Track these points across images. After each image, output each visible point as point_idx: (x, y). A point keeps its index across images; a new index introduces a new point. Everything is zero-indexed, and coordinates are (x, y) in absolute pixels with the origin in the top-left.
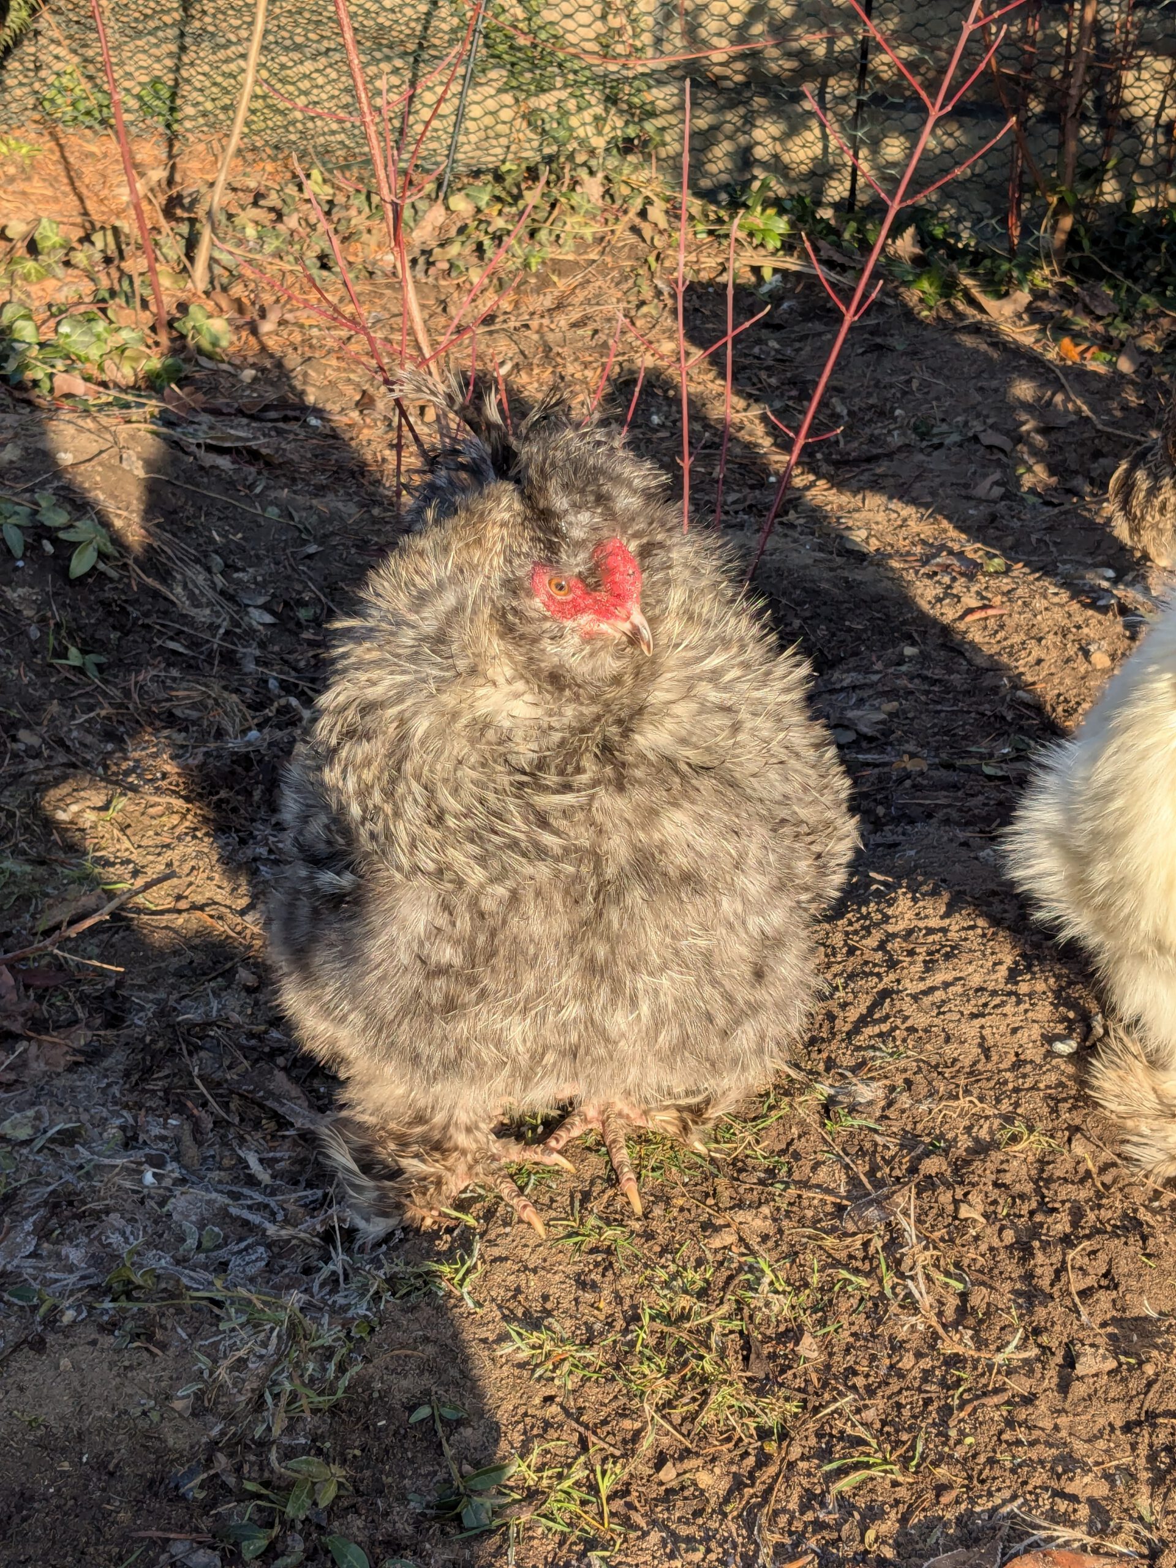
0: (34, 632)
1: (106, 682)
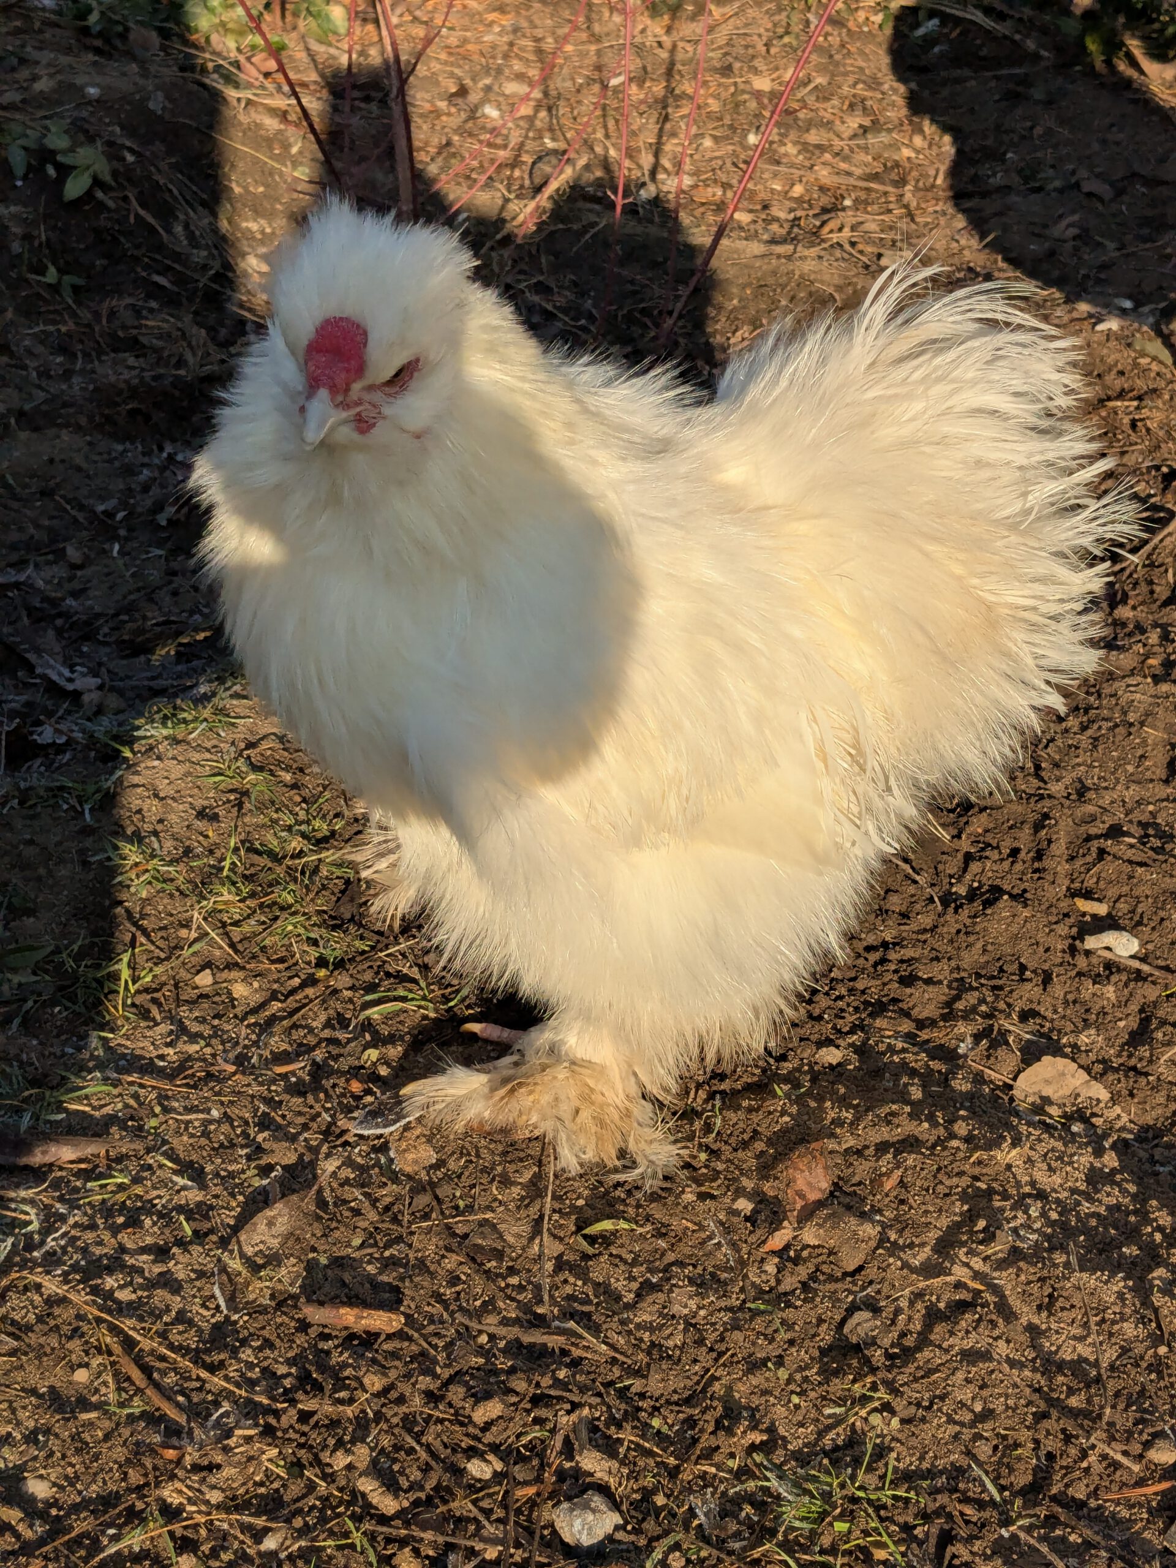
1: (79, 303)
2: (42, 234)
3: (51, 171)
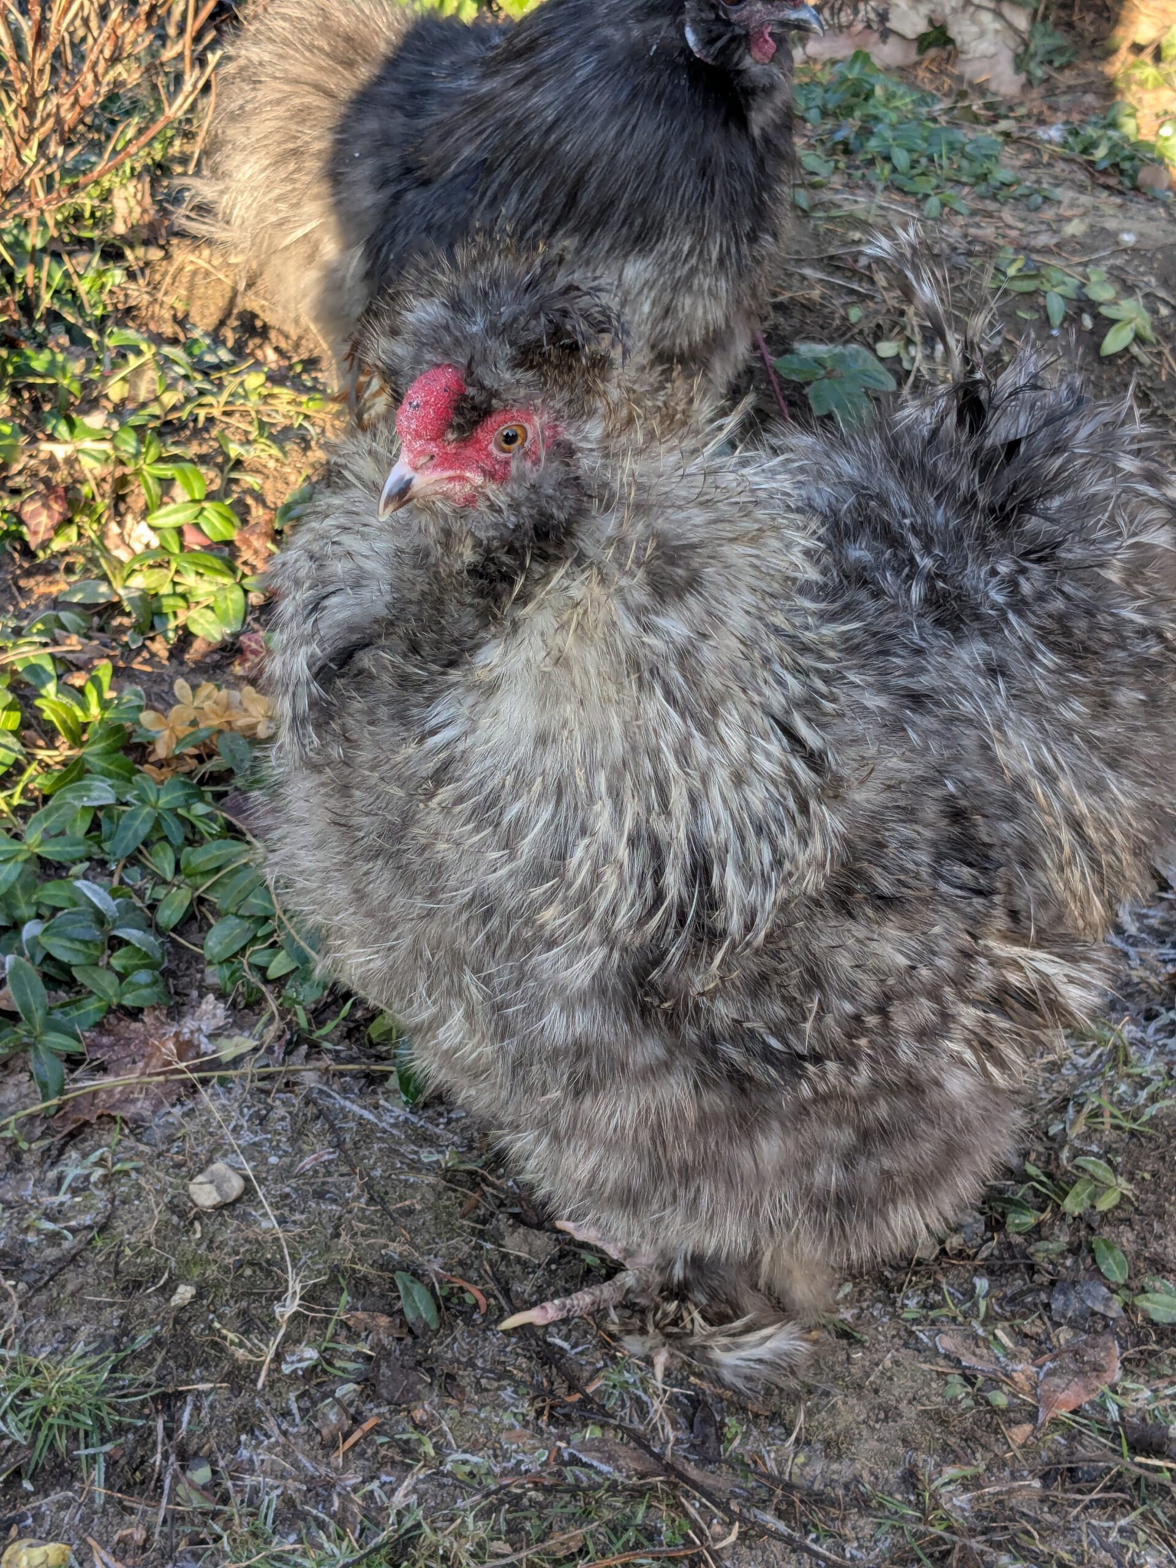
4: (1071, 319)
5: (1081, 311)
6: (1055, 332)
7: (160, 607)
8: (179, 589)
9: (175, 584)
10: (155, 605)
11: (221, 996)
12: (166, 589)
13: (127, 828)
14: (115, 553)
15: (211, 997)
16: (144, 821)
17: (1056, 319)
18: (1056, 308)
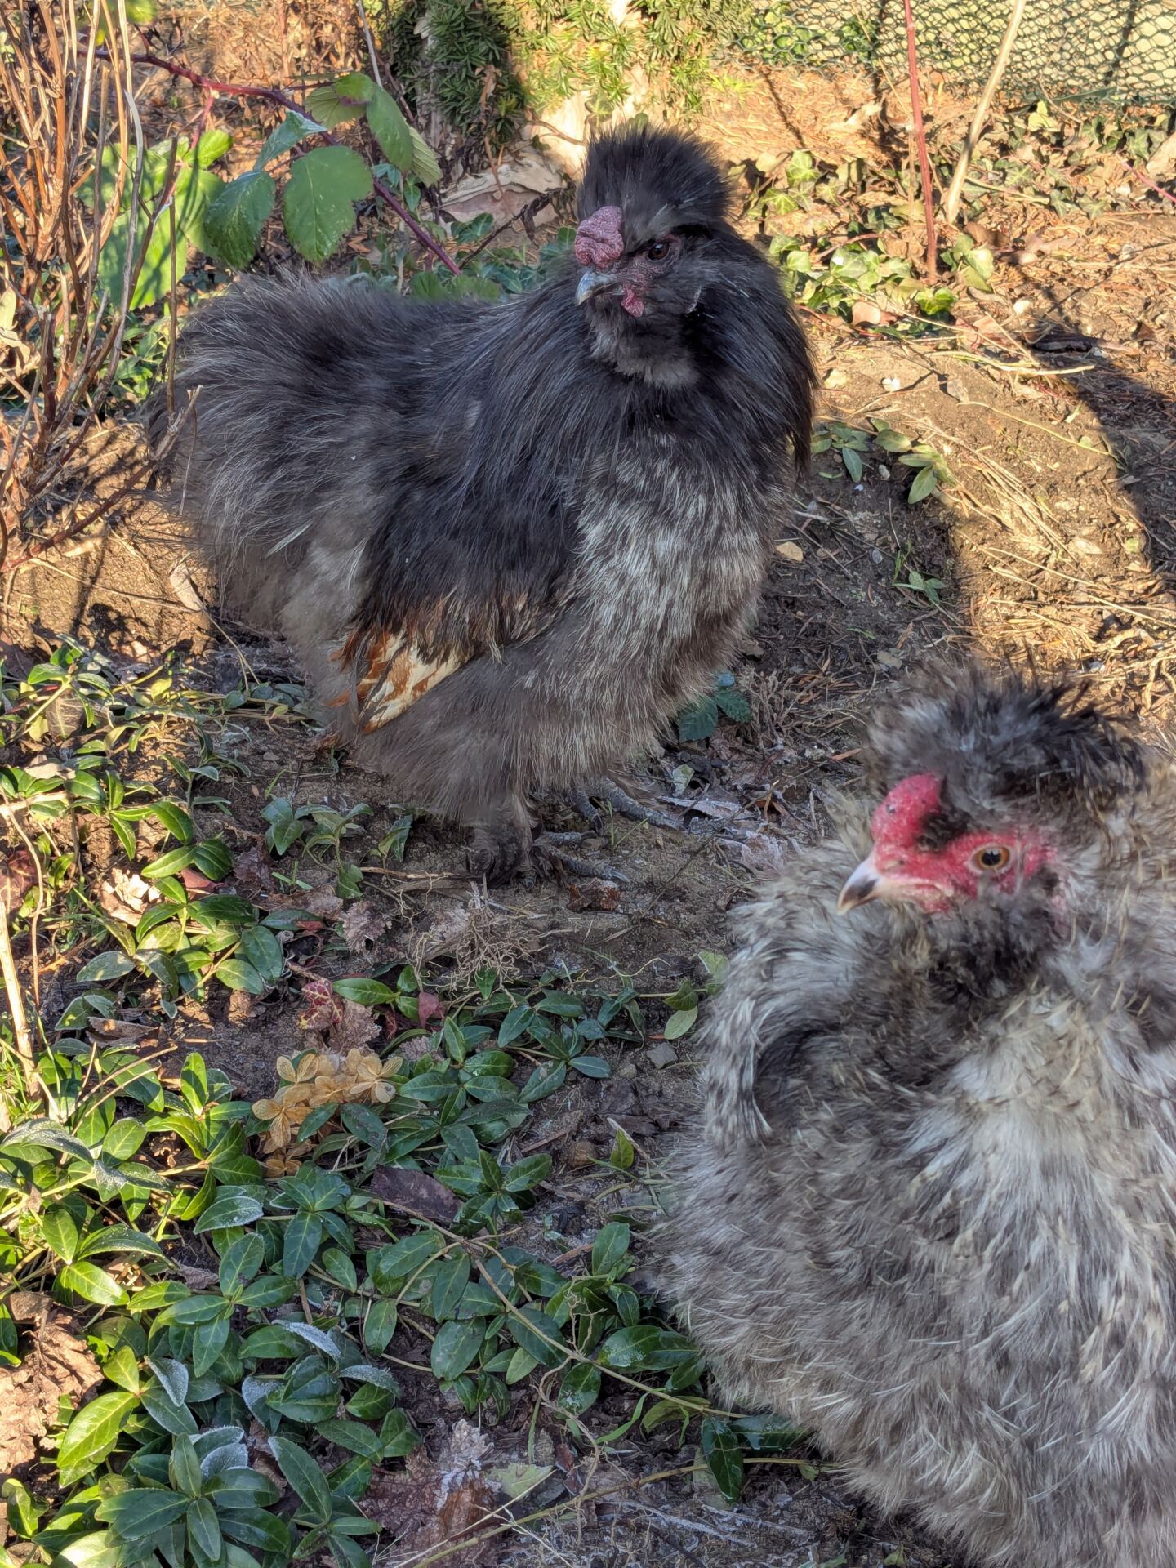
0: (877, 556)
1: (945, 606)
2: (895, 538)
3: (885, 473)
4: (870, 473)
5: (875, 462)
6: (860, 488)
7: (185, 965)
8: (195, 941)
9: (189, 935)
10: (178, 964)
11: (471, 1417)
12: (182, 945)
13: (295, 1243)
14: (114, 915)
15: (463, 1422)
16: (310, 1232)
17: (857, 475)
18: (855, 464)
